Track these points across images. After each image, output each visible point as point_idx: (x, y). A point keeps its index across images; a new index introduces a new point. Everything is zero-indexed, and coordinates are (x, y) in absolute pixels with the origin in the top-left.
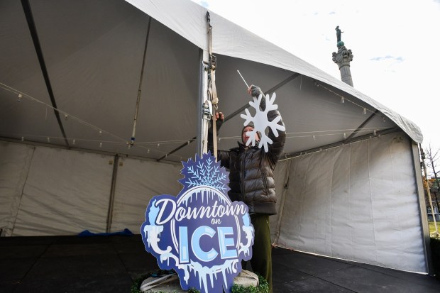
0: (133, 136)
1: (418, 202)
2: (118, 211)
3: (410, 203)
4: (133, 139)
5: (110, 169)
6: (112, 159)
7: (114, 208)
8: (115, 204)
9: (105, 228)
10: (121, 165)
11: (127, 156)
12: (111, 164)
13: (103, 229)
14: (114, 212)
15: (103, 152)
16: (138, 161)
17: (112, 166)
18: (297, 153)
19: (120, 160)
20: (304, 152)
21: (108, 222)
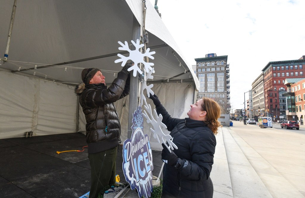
0: (6, 53)
4: (6, 56)
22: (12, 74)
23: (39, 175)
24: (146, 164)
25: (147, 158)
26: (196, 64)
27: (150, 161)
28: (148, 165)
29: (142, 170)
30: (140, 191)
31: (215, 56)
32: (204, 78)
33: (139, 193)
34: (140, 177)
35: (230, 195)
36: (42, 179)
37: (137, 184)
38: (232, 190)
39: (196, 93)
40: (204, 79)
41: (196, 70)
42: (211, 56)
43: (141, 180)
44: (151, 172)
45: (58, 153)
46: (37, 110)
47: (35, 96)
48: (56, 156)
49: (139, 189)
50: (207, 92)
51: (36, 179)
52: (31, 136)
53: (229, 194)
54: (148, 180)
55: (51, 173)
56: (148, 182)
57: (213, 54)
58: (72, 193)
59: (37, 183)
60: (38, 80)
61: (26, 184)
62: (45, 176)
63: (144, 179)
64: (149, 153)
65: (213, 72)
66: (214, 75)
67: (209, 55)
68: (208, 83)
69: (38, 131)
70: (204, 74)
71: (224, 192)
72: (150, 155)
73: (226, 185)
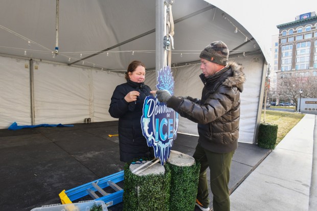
0: (57, 46)
1: (259, 103)
2: (39, 108)
3: (254, 103)
4: (57, 48)
5: (27, 72)
6: (28, 63)
7: (35, 105)
8: (35, 102)
9: (30, 121)
10: (36, 68)
11: (41, 60)
12: (26, 67)
13: (28, 123)
14: (36, 108)
15: (18, 57)
16: (52, 65)
17: (28, 70)
18: (184, 64)
19: (34, 64)
20: (188, 63)
21: (32, 117)
22: (68, 67)
23: (92, 152)
24: (169, 131)
25: (171, 125)
26: (279, 33)
27: (174, 130)
28: (171, 132)
29: (164, 134)
30: (157, 151)
31: (313, 15)
32: (291, 50)
33: (156, 153)
34: (160, 139)
35: (305, 193)
36: (94, 156)
37: (155, 144)
38: (309, 189)
39: (266, 67)
40: (291, 52)
41: (278, 41)
42: (305, 17)
43: (160, 142)
44: (172, 140)
45: (110, 136)
46: (92, 98)
47: (89, 85)
48: (108, 138)
49: (156, 149)
50: (295, 69)
51: (89, 155)
52: (89, 122)
53: (303, 192)
54: (168, 146)
55: (102, 152)
56: (167, 148)
57: (310, 14)
58: (117, 168)
59: (89, 158)
60: (90, 70)
61: (81, 157)
62: (97, 153)
63: (164, 142)
64: (176, 122)
65: (308, 41)
66: (308, 44)
67: (301, 16)
68: (297, 57)
69: (94, 118)
70: (291, 45)
71: (296, 189)
72: (176, 125)
73: (301, 182)
